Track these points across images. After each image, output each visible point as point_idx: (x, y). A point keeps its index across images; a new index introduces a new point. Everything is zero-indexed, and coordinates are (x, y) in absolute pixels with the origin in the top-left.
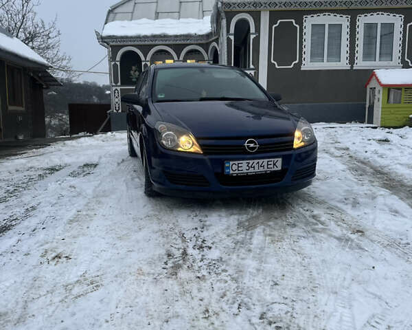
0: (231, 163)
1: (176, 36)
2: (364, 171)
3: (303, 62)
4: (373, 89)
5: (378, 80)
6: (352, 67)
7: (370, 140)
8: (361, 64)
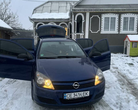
0: (67, 94)
1: (57, 19)
2: (124, 82)
3: (101, 31)
4: (127, 42)
5: (129, 39)
6: (119, 33)
7: (126, 64)
8: (122, 32)
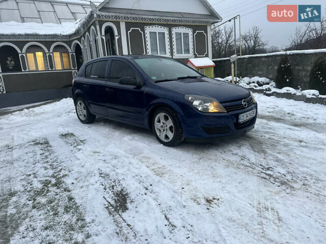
0: (241, 115)
1: (46, 35)
5: (192, 64)
8: (176, 56)
